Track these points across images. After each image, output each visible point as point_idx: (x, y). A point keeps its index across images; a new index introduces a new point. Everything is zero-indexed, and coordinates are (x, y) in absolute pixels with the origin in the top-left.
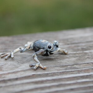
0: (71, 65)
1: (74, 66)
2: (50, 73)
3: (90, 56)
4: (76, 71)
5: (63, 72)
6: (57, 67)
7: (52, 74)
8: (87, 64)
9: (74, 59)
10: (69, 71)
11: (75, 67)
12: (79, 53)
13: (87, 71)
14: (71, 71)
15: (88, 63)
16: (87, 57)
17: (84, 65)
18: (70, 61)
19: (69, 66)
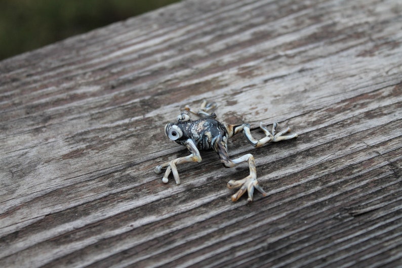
0: (120, 171)
1: (127, 172)
2: (79, 205)
3: (159, 131)
4: (131, 189)
5: (105, 197)
6: (93, 182)
7: (85, 206)
8: (152, 162)
9: (125, 145)
10: (118, 193)
11: (128, 175)
12: (137, 121)
13: (153, 185)
14: (122, 192)
15: (154, 159)
16: (152, 133)
17: (147, 164)
18: (119, 152)
19: (116, 174)
